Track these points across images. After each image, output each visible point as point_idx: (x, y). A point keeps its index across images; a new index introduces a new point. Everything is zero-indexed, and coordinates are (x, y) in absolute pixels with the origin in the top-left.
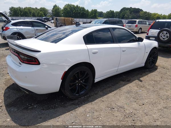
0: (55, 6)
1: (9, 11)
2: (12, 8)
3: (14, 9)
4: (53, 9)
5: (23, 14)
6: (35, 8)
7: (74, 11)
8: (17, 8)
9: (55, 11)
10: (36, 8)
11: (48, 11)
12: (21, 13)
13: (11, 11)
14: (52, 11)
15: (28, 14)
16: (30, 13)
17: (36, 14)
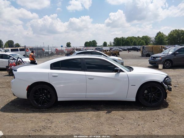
0: (159, 33)
1: (114, 41)
2: (117, 38)
3: (118, 40)
4: (156, 36)
5: (125, 43)
6: (137, 37)
7: (182, 37)
8: (120, 38)
9: (158, 38)
10: (139, 37)
11: (150, 39)
12: (123, 43)
13: (115, 41)
14: (155, 39)
15: (129, 43)
16: (132, 42)
17: (137, 43)
